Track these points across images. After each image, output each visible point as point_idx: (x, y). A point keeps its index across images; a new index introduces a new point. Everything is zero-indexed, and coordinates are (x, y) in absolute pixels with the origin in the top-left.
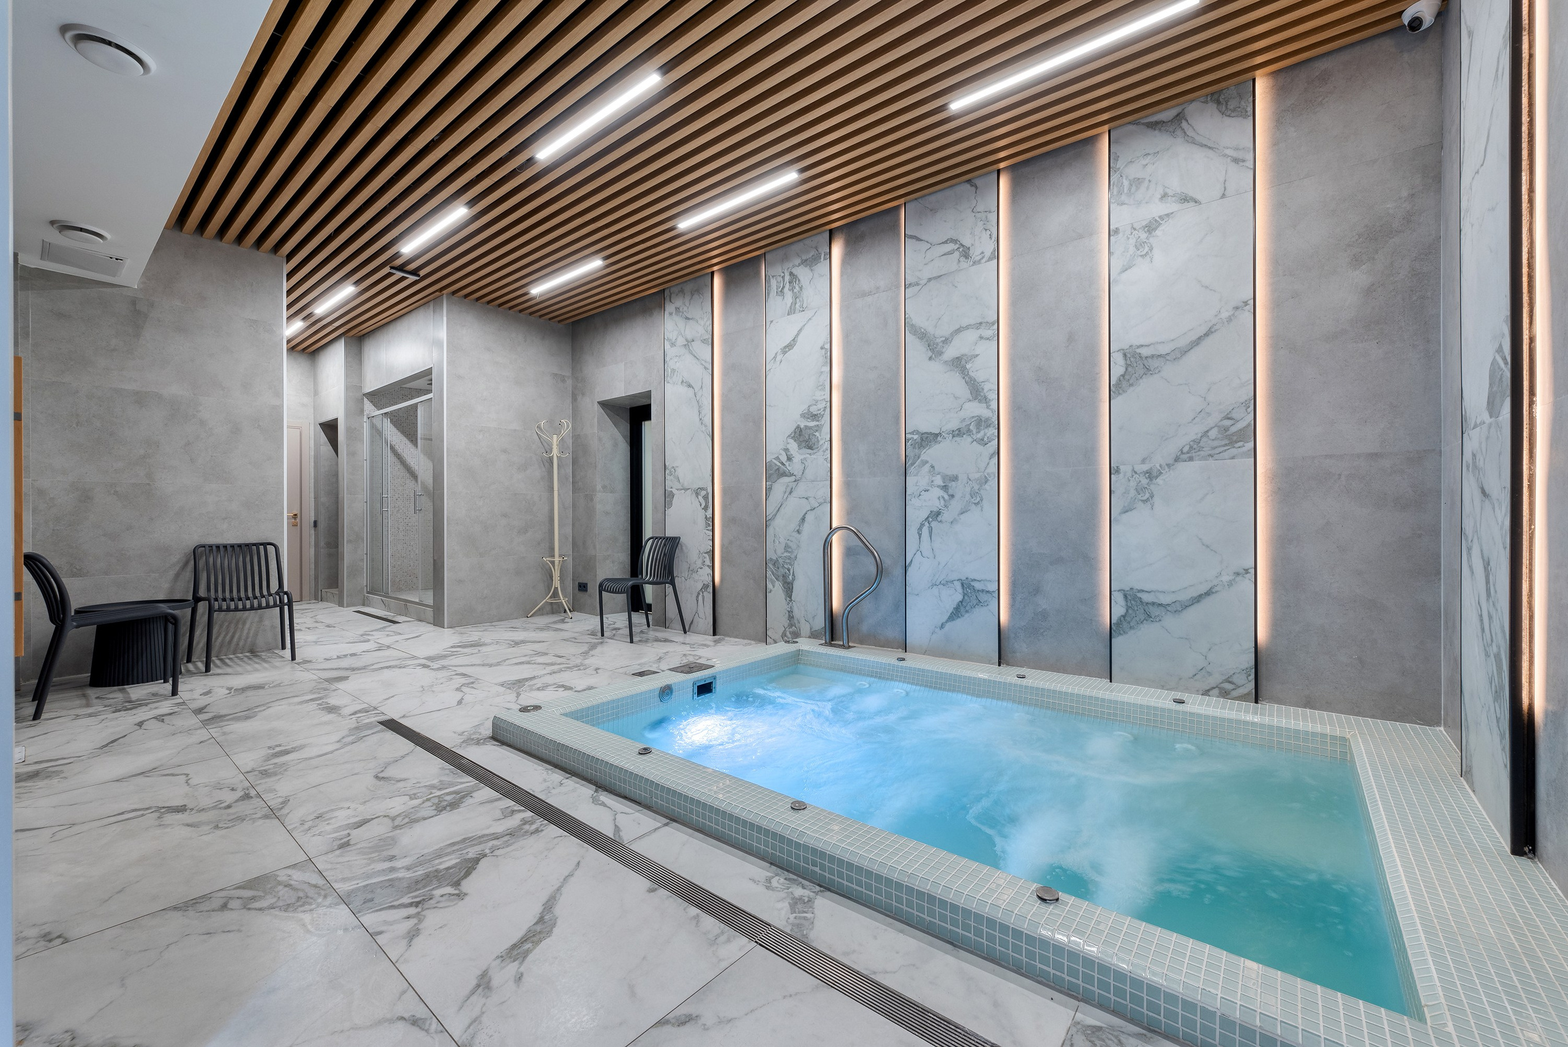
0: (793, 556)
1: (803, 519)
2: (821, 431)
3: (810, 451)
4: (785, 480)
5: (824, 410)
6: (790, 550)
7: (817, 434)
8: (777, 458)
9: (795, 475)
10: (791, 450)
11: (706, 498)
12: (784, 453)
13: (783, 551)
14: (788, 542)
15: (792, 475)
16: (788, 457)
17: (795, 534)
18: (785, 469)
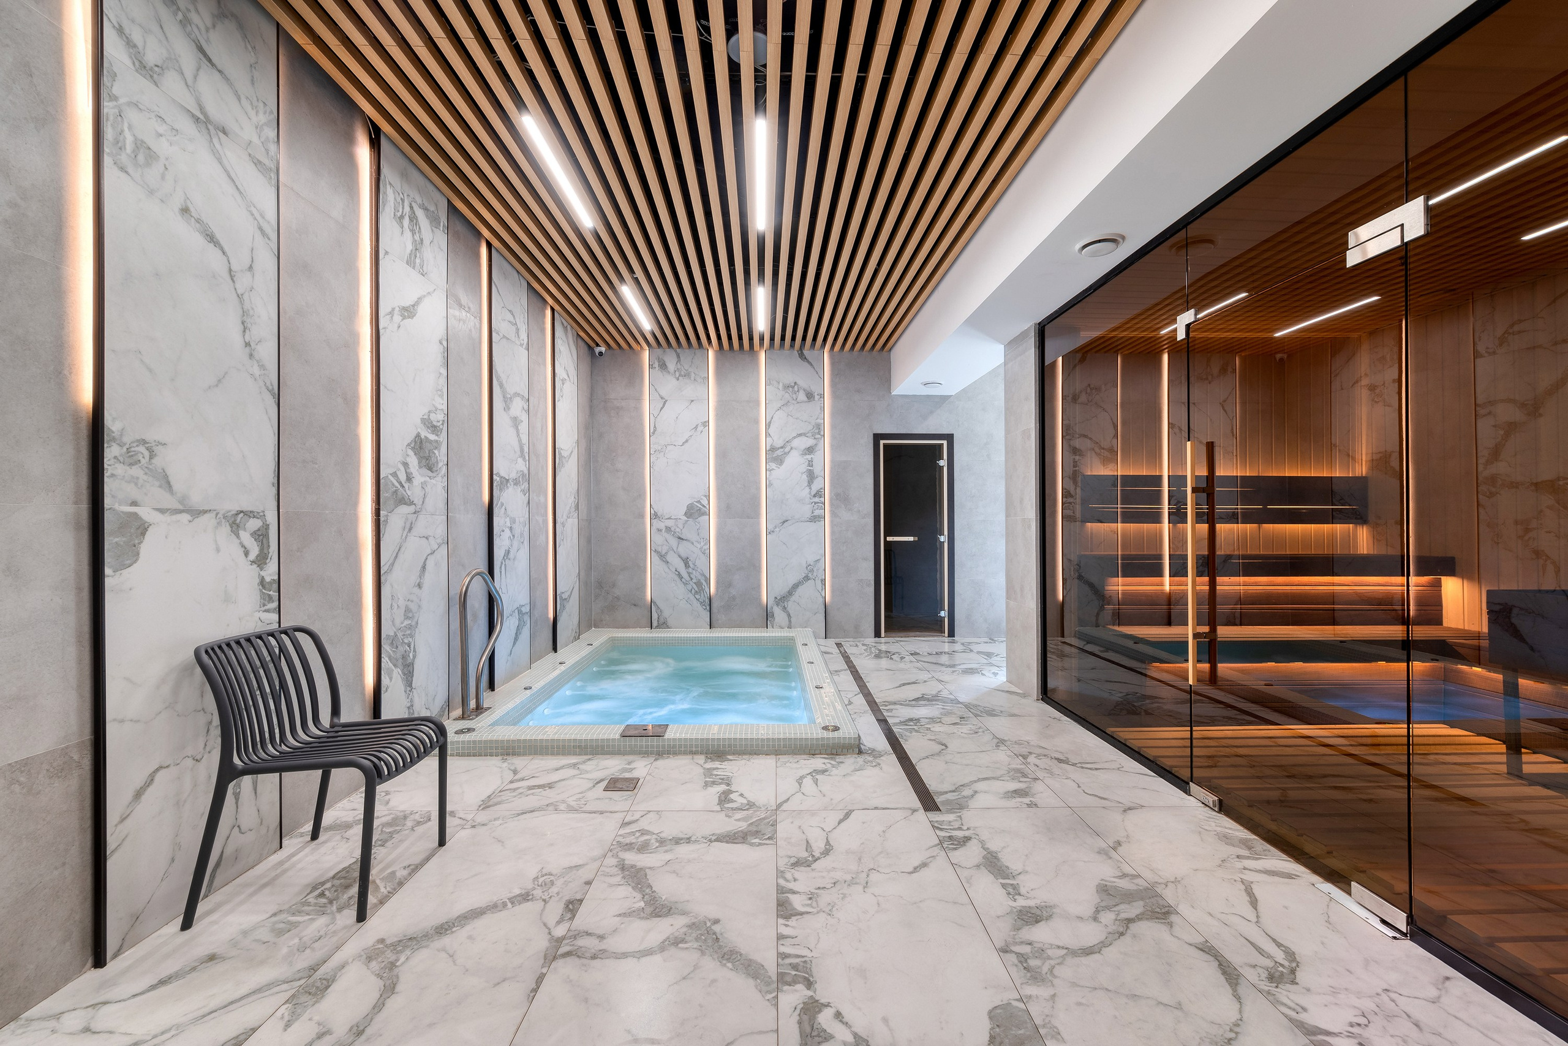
0: (413, 624)
1: (424, 567)
2: (440, 450)
3: (430, 474)
4: (404, 509)
5: (443, 424)
6: (410, 615)
7: (436, 452)
8: (395, 475)
9: (415, 504)
10: (411, 466)
11: (261, 536)
12: (402, 468)
13: (403, 618)
14: (409, 603)
15: (412, 503)
16: (407, 476)
17: (416, 590)
18: (405, 493)
